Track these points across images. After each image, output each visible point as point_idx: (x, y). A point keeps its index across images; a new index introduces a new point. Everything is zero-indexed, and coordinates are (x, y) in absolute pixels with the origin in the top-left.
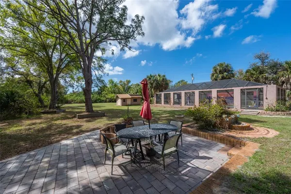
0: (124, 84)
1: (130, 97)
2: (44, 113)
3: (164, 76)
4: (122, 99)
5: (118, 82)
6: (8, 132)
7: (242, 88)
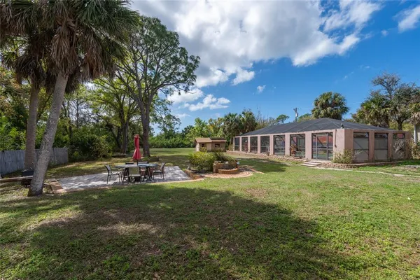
0: (216, 123)
1: (211, 141)
2: (115, 157)
3: (250, 114)
4: (200, 143)
5: (207, 121)
6: (83, 168)
7: (313, 132)
